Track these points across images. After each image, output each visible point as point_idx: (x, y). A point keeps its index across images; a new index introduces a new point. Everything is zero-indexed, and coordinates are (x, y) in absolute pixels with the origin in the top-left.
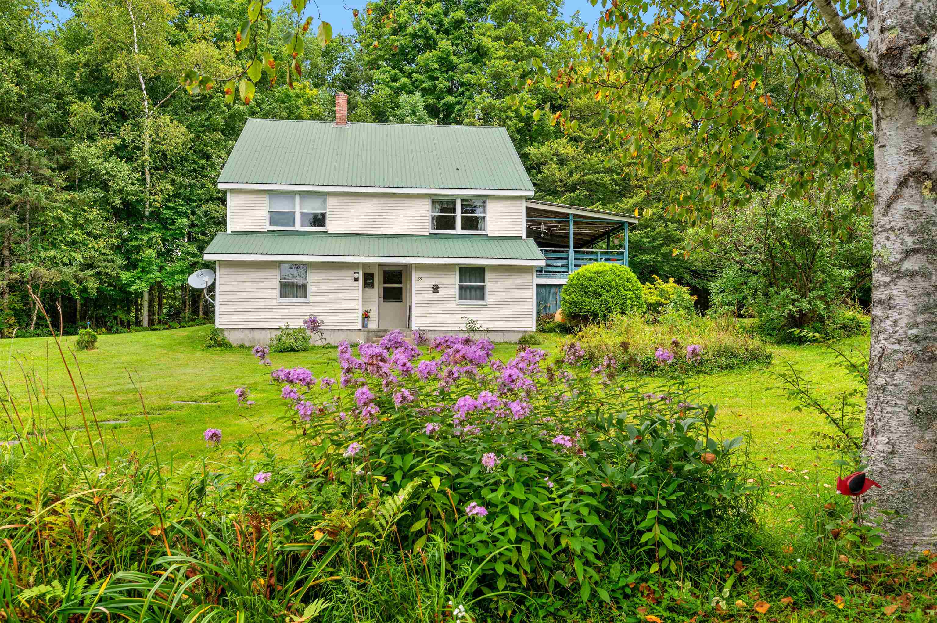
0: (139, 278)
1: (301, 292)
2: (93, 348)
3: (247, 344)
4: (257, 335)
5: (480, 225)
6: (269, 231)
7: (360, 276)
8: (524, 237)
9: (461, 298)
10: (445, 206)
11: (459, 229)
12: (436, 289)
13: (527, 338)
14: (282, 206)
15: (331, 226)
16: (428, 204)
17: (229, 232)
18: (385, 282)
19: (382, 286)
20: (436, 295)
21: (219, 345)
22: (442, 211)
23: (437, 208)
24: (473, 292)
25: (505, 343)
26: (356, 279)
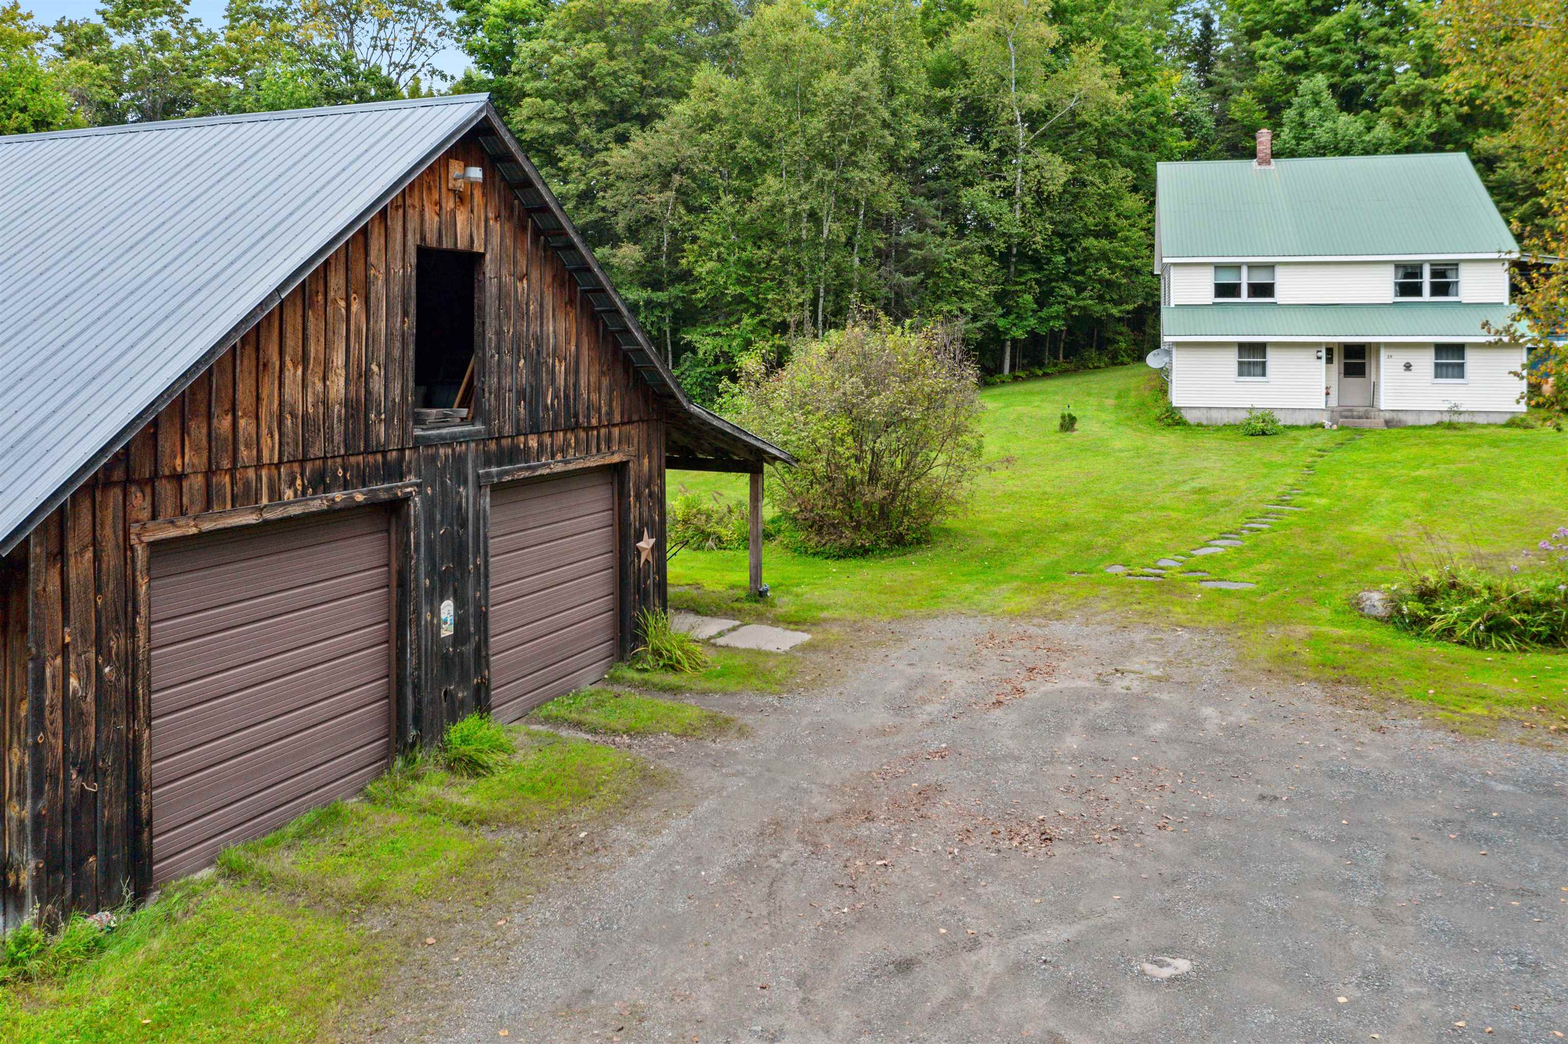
0: (1014, 325)
1: (1259, 370)
2: (1074, 430)
3: (1205, 423)
4: (1215, 415)
5: (1452, 289)
6: (1214, 304)
7: (1323, 354)
8: (1507, 303)
9: (1436, 377)
10: (1409, 270)
11: (1426, 296)
12: (1408, 367)
13: (1518, 421)
14: (1228, 278)
15: (1281, 295)
16: (1391, 269)
17: (1172, 305)
18: (1346, 357)
19: (1343, 361)
20: (1408, 373)
21: (1178, 424)
22: (1406, 276)
23: (1401, 272)
24: (1450, 370)
25: (1489, 424)
26: (1319, 358)
